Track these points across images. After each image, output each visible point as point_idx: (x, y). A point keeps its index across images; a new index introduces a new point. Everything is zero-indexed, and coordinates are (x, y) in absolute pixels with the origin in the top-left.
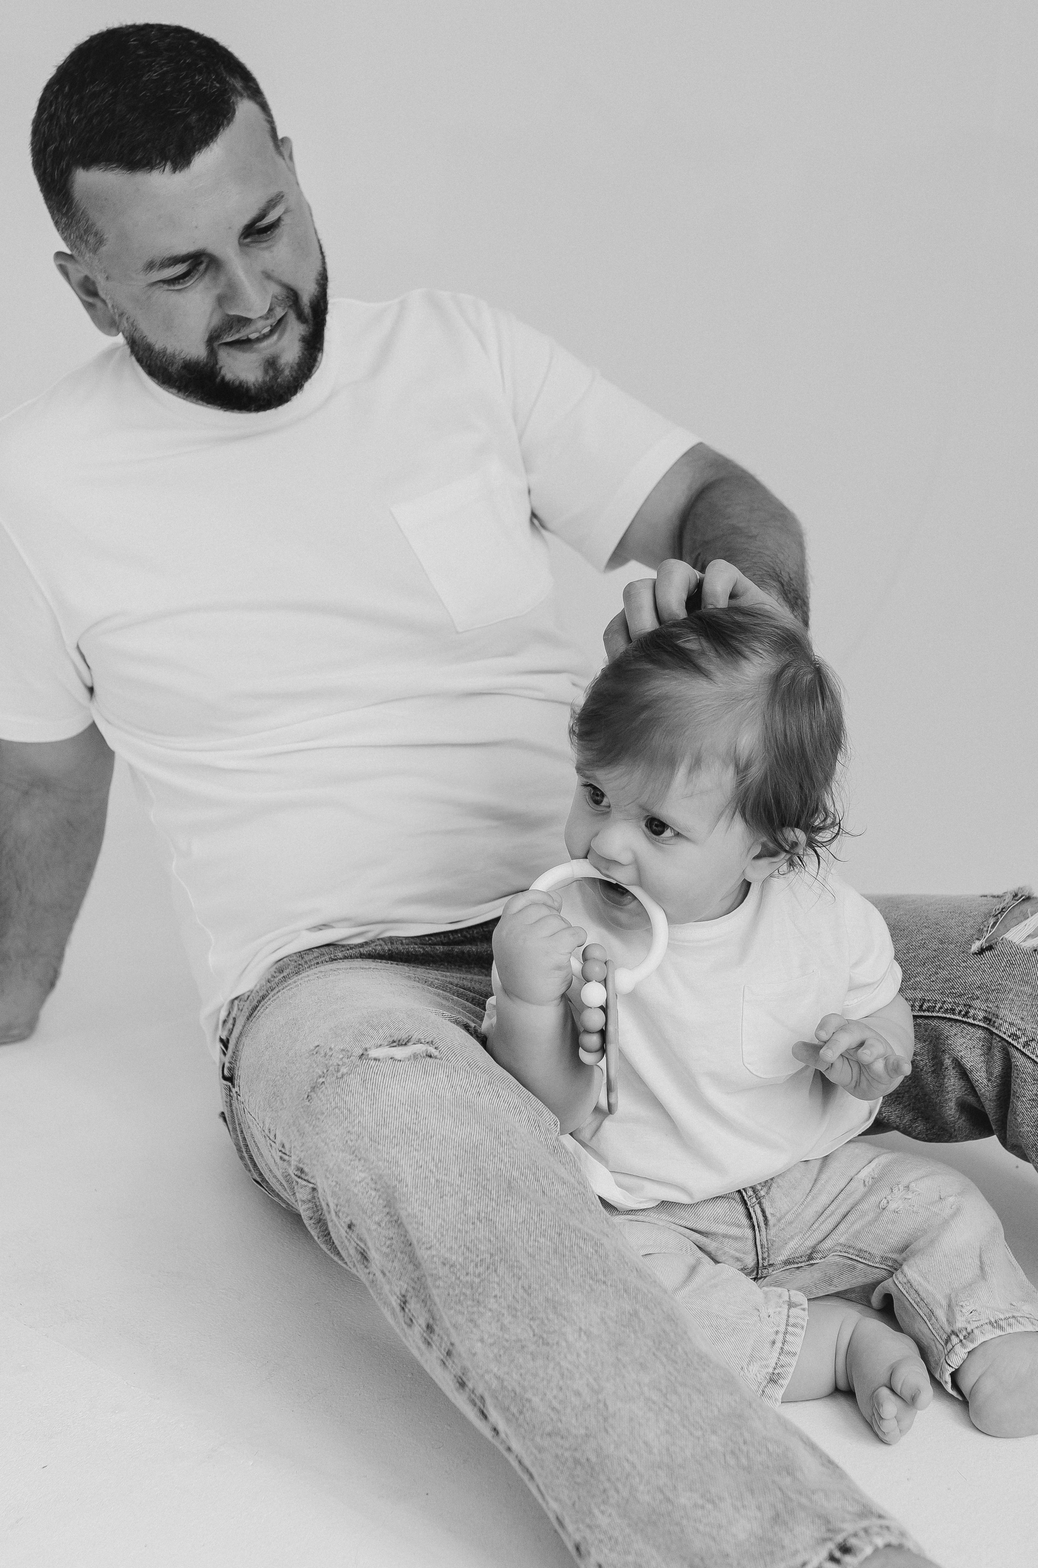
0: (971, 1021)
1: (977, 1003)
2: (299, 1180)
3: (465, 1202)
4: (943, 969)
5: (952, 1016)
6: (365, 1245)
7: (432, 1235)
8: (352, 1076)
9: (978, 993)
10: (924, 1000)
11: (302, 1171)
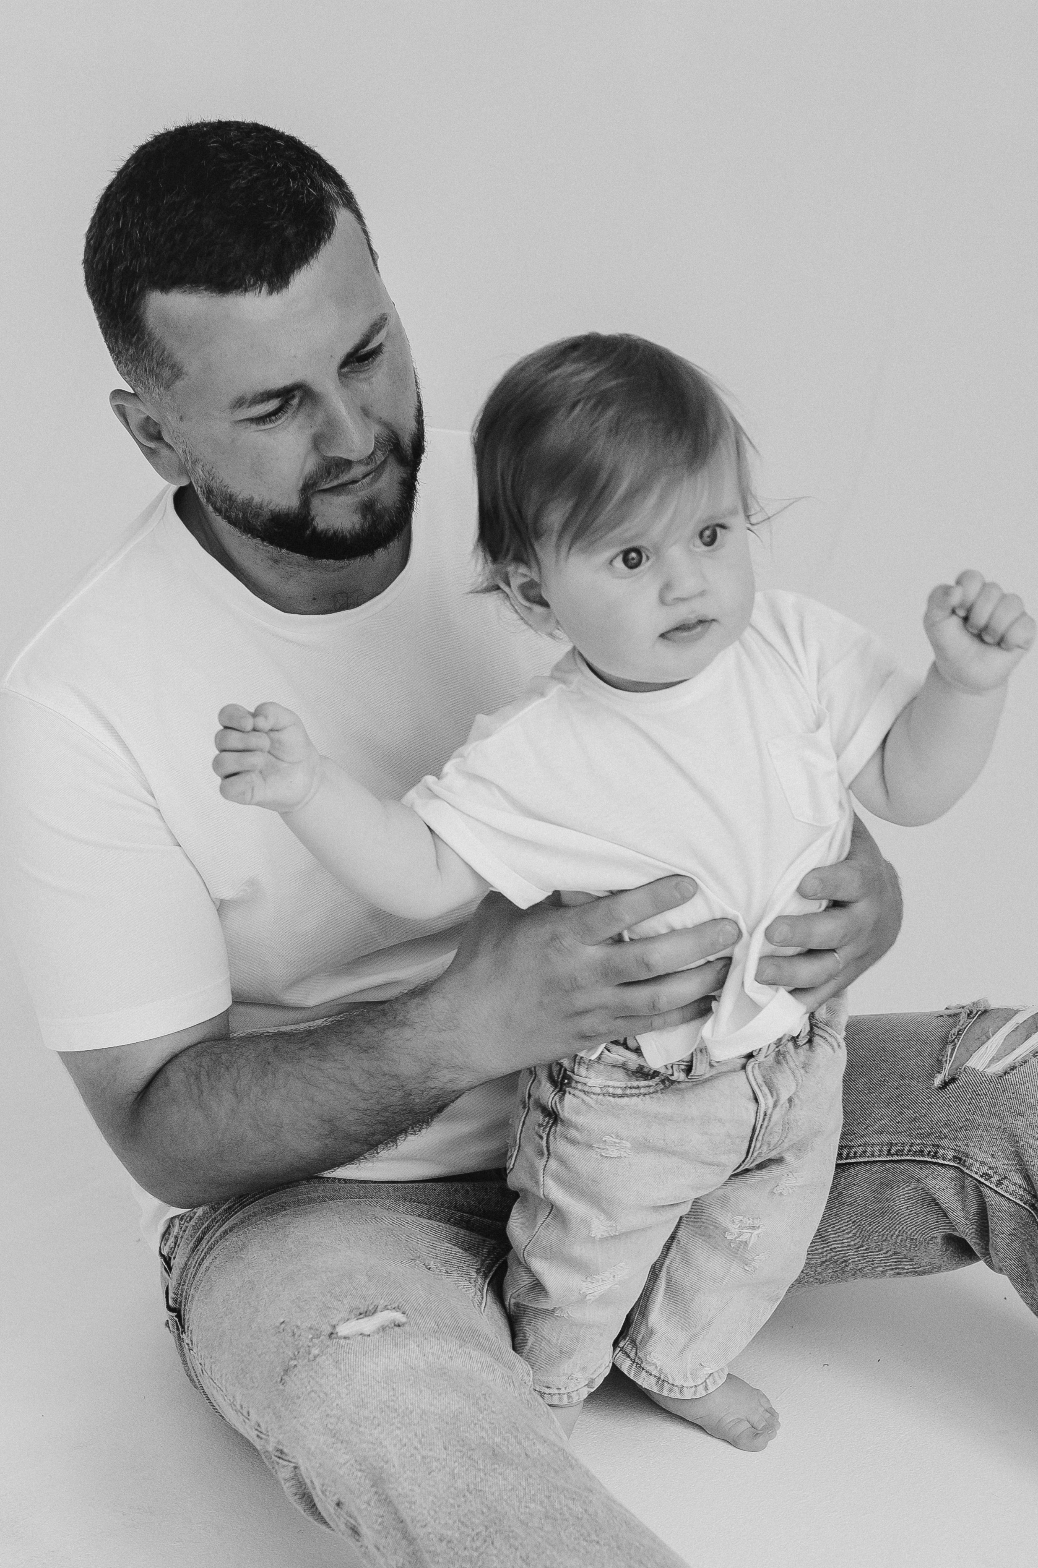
0: (940, 1161)
1: (945, 1143)
2: (280, 1461)
3: (453, 1476)
4: (908, 1108)
5: (922, 1159)
6: (356, 1521)
7: (425, 1512)
8: (324, 1357)
9: (945, 1131)
10: (892, 1144)
11: (282, 1452)
